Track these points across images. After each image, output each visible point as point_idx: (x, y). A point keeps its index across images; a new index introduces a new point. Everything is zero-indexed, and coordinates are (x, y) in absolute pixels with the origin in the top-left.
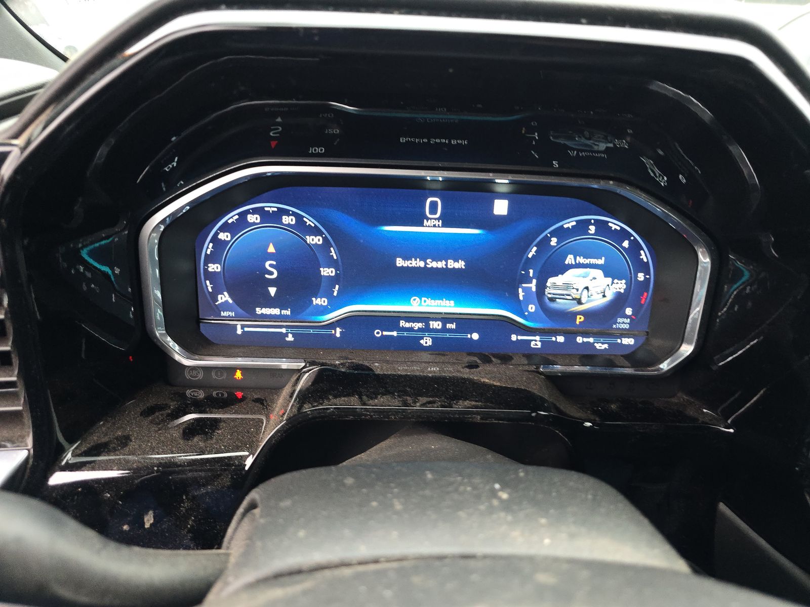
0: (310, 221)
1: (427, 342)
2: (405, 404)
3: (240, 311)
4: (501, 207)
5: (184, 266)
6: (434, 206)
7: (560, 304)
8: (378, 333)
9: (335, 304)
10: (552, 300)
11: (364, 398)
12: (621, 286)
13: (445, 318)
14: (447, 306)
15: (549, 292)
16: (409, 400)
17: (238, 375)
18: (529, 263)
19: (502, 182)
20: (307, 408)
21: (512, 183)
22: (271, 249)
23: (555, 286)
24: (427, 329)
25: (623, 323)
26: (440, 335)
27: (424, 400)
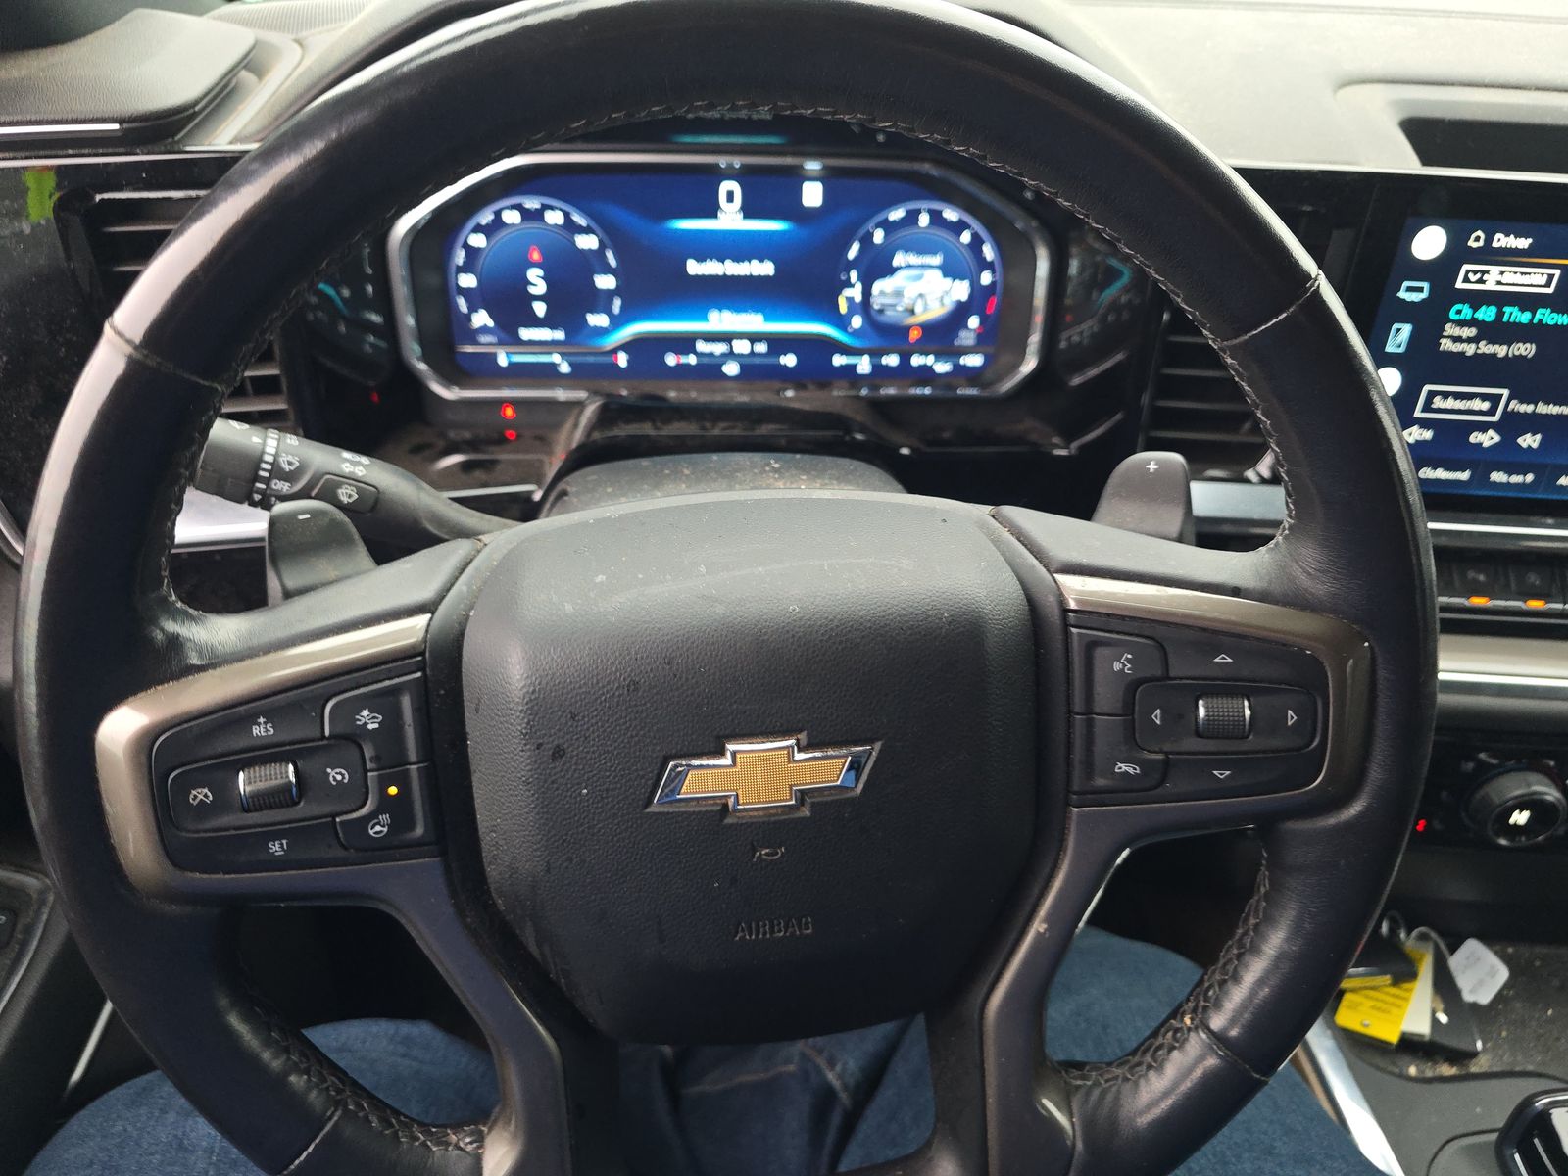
0: (580, 220)
1: (731, 369)
2: (703, 428)
3: (503, 335)
4: (812, 195)
5: (432, 280)
6: (730, 197)
7: (890, 316)
8: (671, 360)
9: (617, 322)
10: (881, 311)
11: (659, 424)
12: (961, 291)
13: (754, 338)
14: (753, 321)
15: (877, 302)
16: (708, 425)
17: (509, 411)
18: (850, 265)
19: (813, 165)
20: (596, 435)
21: (825, 168)
22: (536, 256)
23: (882, 293)
24: (730, 355)
25: (966, 338)
26: (748, 361)
27: (722, 425)
